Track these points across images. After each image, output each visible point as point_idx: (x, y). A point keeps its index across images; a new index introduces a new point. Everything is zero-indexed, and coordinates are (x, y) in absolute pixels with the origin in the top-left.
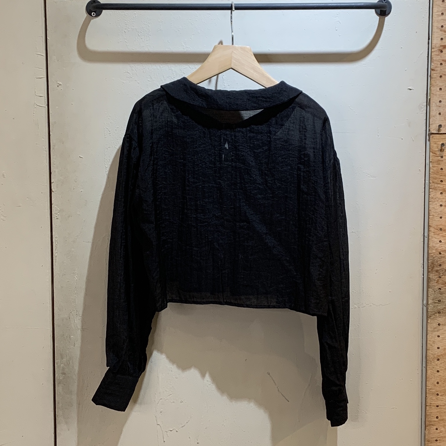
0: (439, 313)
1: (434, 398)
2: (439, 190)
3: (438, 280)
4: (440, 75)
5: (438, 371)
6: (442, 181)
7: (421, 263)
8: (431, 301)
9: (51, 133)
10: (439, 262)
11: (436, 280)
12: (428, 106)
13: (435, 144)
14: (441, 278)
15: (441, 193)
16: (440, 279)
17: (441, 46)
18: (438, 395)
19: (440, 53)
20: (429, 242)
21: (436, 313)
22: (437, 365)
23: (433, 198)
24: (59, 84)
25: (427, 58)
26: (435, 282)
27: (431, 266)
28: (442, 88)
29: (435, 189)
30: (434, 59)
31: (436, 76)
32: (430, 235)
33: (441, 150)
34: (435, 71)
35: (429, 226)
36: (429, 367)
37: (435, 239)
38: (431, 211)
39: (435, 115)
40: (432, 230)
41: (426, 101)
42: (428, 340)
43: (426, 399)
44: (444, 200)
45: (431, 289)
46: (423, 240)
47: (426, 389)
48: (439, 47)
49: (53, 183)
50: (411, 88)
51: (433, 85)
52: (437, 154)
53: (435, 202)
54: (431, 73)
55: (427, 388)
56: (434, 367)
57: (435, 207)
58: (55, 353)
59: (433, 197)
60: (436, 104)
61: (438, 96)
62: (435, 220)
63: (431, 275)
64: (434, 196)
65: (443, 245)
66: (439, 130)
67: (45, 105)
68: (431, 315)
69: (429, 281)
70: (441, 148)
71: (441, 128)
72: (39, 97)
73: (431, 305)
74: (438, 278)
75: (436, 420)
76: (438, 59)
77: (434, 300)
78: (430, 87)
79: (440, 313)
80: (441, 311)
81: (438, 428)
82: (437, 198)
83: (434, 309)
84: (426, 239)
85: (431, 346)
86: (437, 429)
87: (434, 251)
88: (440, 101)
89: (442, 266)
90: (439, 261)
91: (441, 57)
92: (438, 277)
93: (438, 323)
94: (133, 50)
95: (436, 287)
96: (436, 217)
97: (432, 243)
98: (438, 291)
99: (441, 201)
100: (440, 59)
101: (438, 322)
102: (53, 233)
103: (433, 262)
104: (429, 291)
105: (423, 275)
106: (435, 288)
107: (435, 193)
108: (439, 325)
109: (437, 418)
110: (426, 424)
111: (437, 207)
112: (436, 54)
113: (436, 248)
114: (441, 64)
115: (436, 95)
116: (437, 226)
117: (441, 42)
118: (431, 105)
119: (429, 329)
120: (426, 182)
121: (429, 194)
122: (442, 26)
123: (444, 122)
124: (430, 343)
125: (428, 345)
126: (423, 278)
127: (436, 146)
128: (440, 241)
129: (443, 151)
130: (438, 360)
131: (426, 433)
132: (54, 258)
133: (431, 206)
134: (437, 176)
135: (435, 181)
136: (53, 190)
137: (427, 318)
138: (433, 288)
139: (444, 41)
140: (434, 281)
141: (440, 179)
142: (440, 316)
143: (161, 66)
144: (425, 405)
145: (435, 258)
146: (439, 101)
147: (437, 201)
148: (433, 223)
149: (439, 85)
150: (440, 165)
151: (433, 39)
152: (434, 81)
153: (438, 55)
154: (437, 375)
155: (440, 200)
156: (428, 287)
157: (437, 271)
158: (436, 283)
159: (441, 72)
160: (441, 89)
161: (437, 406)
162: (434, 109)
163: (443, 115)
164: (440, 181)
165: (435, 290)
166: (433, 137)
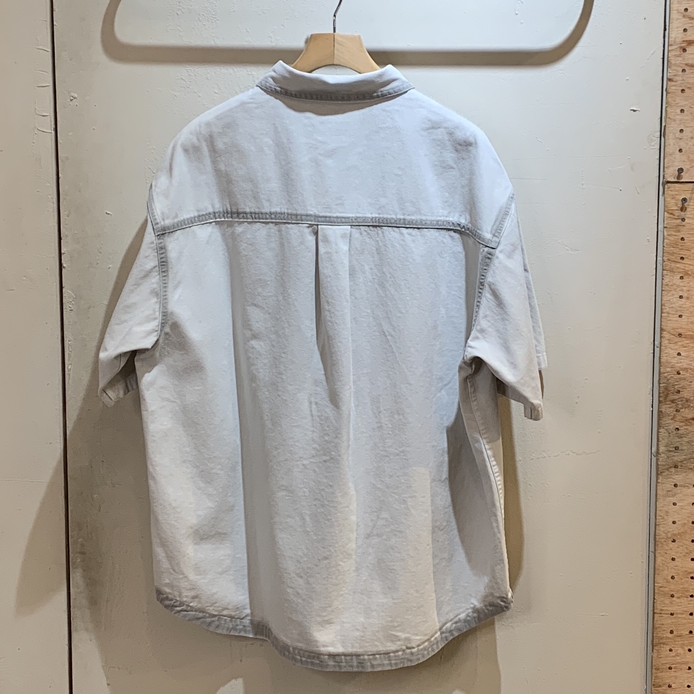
0: (675, 467)
1: (667, 602)
2: (678, 272)
3: (674, 415)
4: (682, 88)
5: (673, 559)
6: (682, 258)
7: (649, 387)
8: (663, 448)
9: (60, 175)
10: (676, 387)
11: (671, 416)
12: (662, 137)
13: (673, 198)
14: (679, 411)
15: (682, 278)
16: (679, 413)
17: (684, 41)
18: (672, 596)
19: (682, 53)
20: (661, 355)
21: (671, 467)
22: (671, 549)
23: (667, 285)
24: (72, 97)
25: (662, 60)
26: (670, 418)
27: (663, 393)
28: (685, 110)
29: (672, 271)
30: (673, 62)
31: (675, 90)
32: (662, 344)
33: (683, 209)
34: (673, 81)
35: (662, 330)
36: (660, 551)
37: (669, 349)
38: (664, 305)
39: (673, 153)
40: (666, 336)
41: (659, 130)
42: (657, 509)
43: (654, 602)
44: (685, 288)
45: (663, 430)
46: (653, 352)
47: (654, 586)
48: (681, 44)
49: (64, 253)
50: (636, 108)
51: (670, 105)
52: (676, 214)
53: (671, 292)
54: (668, 85)
55: (656, 584)
56: (666, 552)
57: (671, 298)
58: (70, 522)
59: (668, 283)
60: (674, 134)
61: (678, 122)
62: (670, 320)
63: (663, 407)
64: (669, 281)
65: (684, 359)
66: (679, 177)
67: (51, 130)
68: (664, 471)
69: (661, 416)
70: (683, 205)
71: (682, 174)
72: (42, 117)
73: (663, 455)
74: (676, 413)
75: (671, 636)
76: (679, 62)
77: (668, 448)
78: (666, 107)
79: (677, 468)
80: (679, 464)
81: (673, 649)
82: (675, 284)
83: (668, 460)
84: (657, 350)
85: (663, 518)
86: (671, 650)
87: (669, 369)
88: (681, 131)
89: (681, 392)
90: (676, 385)
91: (684, 59)
92: (675, 410)
93: (673, 484)
94: (190, 42)
95: (671, 427)
96: (674, 316)
97: (667, 356)
98: (675, 432)
99: (682, 290)
100: (682, 62)
101: (673, 482)
102: (65, 333)
103: (666, 386)
104: (660, 432)
105: (652, 407)
106: (669, 427)
107: (671, 277)
108: (675, 485)
109: (672, 632)
110: (654, 642)
111: (674, 300)
112: (676, 54)
113: (673, 365)
114: (684, 70)
115: (675, 120)
116: (674, 329)
117: (683, 35)
118: (666, 137)
119: (659, 492)
120: (658, 259)
121: (663, 279)
122: (686, 10)
123: (687, 163)
124: (661, 515)
125: (657, 518)
126: (652, 411)
127: (674, 201)
128: (679, 354)
129: (686, 210)
130: (673, 542)
131: (654, 656)
132: (67, 372)
133: (665, 299)
134: (676, 250)
135: (672, 258)
136: (64, 265)
137: (657, 474)
138: (666, 428)
139: (688, 33)
140: (669, 416)
141: (679, 254)
142: (676, 472)
143: (235, 69)
144: (653, 613)
145: (670, 381)
146: (679, 130)
147: (675, 289)
148: (669, 325)
149: (679, 105)
150: (679, 232)
151: (670, 30)
152: (672, 97)
153: (679, 56)
154: (672, 566)
155: (679, 289)
156: (659, 426)
157: (673, 401)
158: (672, 419)
159: (683, 83)
160: (682, 111)
161: (672, 614)
162: (672, 144)
163: (686, 153)
164: (679, 258)
165: (670, 432)
166: (669, 188)
